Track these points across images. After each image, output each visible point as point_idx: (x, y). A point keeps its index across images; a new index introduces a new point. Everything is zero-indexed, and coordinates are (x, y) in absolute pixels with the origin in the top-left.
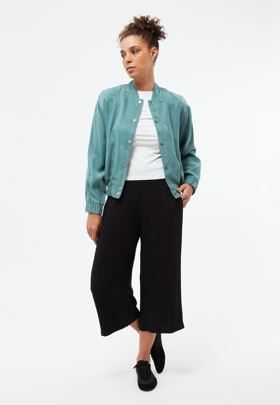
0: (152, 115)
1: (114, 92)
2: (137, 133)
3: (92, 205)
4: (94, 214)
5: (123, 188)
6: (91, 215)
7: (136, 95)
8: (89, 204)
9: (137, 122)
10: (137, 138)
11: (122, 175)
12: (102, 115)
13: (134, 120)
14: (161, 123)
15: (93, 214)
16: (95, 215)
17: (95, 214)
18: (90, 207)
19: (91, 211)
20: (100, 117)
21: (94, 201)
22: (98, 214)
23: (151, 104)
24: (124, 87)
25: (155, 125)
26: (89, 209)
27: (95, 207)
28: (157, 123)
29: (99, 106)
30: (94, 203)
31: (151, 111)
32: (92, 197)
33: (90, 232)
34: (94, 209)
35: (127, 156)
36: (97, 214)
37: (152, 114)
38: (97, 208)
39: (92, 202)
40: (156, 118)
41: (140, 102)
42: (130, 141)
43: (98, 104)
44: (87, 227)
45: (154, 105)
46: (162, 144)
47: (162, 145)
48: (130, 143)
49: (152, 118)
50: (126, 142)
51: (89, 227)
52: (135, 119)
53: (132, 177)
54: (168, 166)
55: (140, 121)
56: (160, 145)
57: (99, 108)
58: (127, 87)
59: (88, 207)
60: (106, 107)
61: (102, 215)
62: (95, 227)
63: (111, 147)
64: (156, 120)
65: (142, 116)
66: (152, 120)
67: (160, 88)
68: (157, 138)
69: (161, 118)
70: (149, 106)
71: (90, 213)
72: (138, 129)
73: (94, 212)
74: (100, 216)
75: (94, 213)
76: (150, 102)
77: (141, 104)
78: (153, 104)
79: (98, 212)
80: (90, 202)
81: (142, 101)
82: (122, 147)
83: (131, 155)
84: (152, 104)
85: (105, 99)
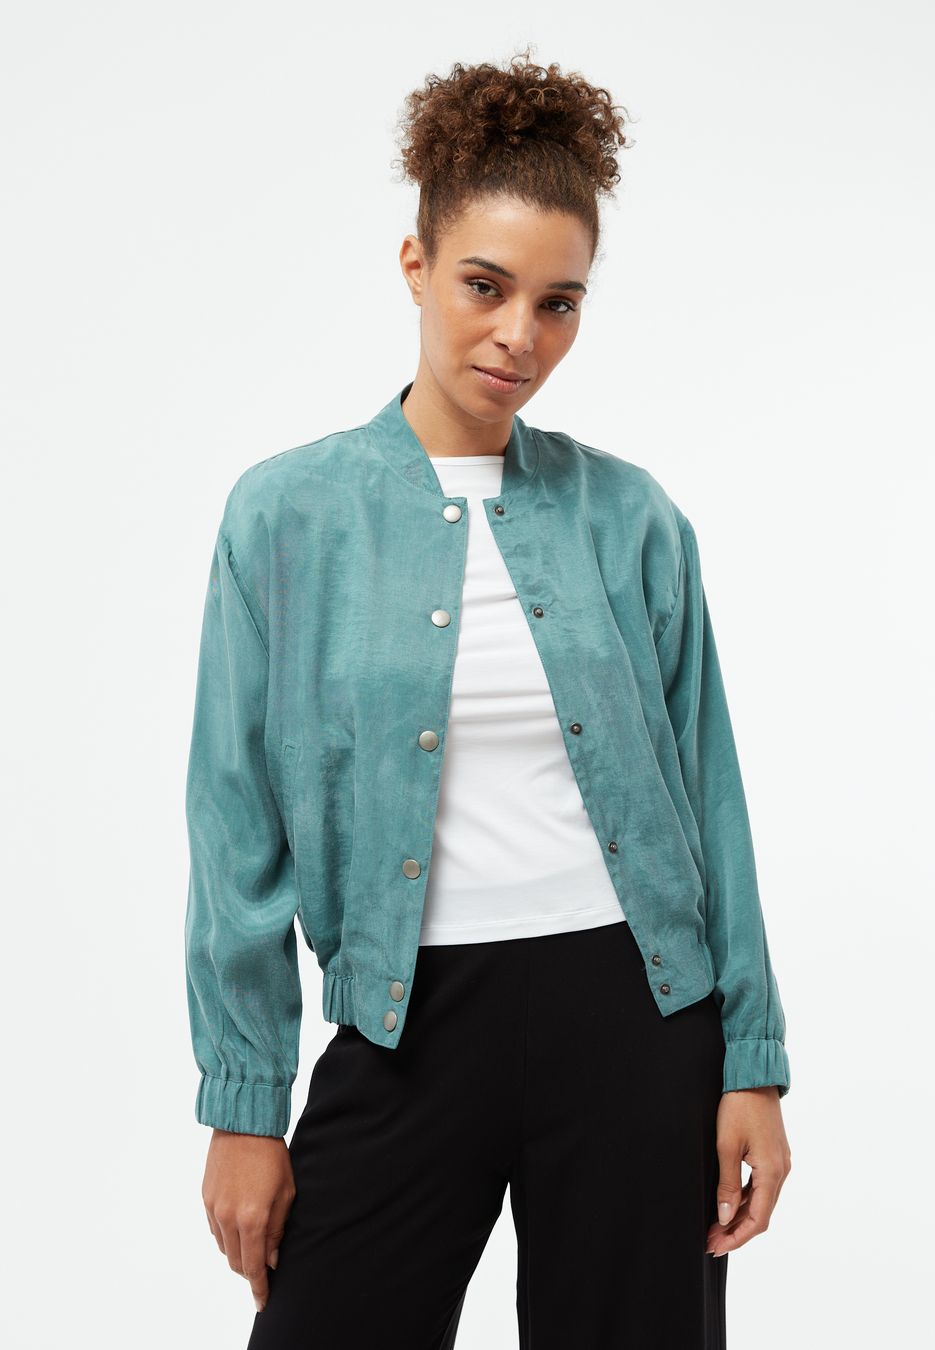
0: (513, 578)
1: (308, 476)
2: (457, 686)
3: (233, 1087)
4: (245, 1135)
5: (410, 985)
6: (224, 1141)
7: (427, 482)
8: (219, 1084)
9: (451, 627)
10: (459, 709)
11: (399, 921)
12: (249, 601)
13: (437, 618)
14: (563, 614)
15: (239, 1134)
16: (253, 1141)
17: (254, 1136)
18: (226, 1099)
19: (230, 1119)
20: (241, 613)
21: (243, 1067)
22: (271, 1137)
23: (499, 518)
24: (356, 441)
25: (533, 628)
26: (218, 1108)
27: (253, 1101)
28: (540, 615)
29: (230, 554)
30: (243, 1078)
31: (506, 557)
32: (231, 1044)
33: (228, 1234)
34: (245, 1108)
35: (418, 813)
36: (263, 1136)
37: (510, 569)
38: (264, 1105)
39: (235, 1070)
40: (532, 590)
41: (451, 513)
42: (426, 735)
43: (226, 541)
44: (210, 1208)
45: (514, 523)
46: (577, 730)
47: (578, 733)
48: (431, 741)
49: (512, 590)
50: (412, 742)
51: (221, 1208)
52: (438, 608)
53: (454, 929)
54: (619, 837)
55: (468, 615)
56: (568, 733)
57: (230, 563)
58: (368, 442)
59: (211, 1099)
60: (272, 557)
61: (288, 1138)
62: (252, 1210)
63: (329, 769)
64: (536, 600)
65: (470, 590)
66: (517, 601)
67: (536, 432)
68: (546, 702)
69: (558, 591)
70: (495, 532)
71: (219, 1133)
72: (461, 660)
73: (245, 1125)
74: (279, 1145)
75: (248, 1129)
76: (497, 510)
77: (457, 526)
78: (510, 521)
79: (269, 1126)
80: (223, 1074)
81: (462, 505)
82: (387, 766)
83: (438, 807)
84: (506, 516)
85: (260, 517)
